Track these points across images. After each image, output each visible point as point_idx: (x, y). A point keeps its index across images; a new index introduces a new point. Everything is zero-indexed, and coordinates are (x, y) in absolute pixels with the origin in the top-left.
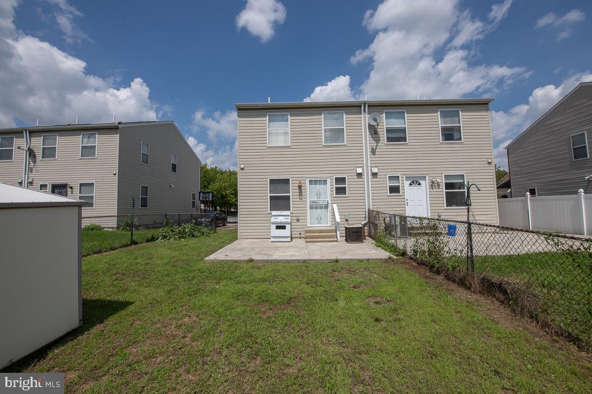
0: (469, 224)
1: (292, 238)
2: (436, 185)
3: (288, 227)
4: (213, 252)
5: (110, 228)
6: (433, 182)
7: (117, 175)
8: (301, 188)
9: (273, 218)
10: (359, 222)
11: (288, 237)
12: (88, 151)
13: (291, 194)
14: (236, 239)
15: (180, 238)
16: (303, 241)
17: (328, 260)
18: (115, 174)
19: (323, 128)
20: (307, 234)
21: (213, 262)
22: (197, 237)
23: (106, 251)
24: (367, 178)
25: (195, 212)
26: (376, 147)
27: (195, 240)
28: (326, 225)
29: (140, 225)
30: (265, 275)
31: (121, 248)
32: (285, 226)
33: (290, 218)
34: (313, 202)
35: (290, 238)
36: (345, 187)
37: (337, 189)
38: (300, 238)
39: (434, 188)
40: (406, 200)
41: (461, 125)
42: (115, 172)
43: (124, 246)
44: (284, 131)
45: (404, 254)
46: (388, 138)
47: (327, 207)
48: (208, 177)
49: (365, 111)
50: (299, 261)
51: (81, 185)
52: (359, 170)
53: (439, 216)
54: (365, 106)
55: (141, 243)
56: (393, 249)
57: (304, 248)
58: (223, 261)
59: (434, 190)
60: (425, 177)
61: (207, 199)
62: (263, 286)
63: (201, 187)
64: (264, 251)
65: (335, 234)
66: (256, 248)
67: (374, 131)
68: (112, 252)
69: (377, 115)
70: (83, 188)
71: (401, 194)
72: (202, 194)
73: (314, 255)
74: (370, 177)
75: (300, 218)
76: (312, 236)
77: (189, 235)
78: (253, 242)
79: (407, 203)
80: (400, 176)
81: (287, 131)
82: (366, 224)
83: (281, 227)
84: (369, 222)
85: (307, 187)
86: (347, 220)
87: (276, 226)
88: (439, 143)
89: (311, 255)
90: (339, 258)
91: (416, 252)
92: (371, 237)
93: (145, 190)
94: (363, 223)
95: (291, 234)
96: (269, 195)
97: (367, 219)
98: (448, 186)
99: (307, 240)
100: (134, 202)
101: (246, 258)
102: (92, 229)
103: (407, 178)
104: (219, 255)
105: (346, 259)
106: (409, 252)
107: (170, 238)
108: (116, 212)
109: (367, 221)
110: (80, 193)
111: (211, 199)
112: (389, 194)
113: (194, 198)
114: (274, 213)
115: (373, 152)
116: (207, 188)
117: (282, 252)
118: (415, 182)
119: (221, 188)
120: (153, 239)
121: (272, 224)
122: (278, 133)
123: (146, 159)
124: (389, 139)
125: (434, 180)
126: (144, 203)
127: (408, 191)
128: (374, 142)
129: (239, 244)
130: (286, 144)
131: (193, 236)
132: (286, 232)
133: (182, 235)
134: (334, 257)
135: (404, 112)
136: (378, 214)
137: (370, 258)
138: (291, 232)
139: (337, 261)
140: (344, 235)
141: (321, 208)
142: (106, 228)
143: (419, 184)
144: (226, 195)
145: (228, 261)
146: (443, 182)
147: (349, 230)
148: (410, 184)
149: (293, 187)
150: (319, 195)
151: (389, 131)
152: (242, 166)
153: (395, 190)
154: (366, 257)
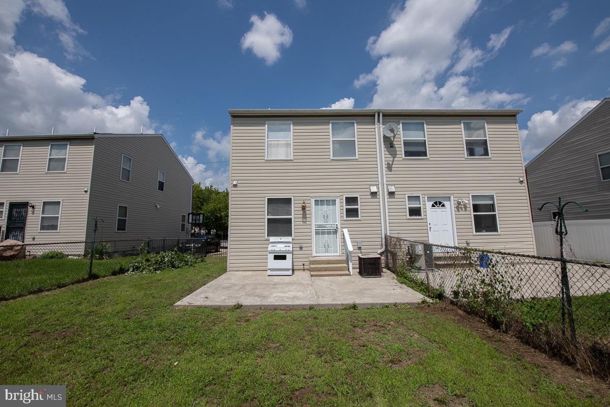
0: (564, 262)
1: (293, 270)
2: (463, 206)
3: (289, 256)
4: (191, 291)
5: (75, 255)
6: (459, 203)
7: (88, 193)
8: (305, 209)
9: (270, 245)
10: (374, 252)
11: (288, 270)
12: (56, 164)
13: (292, 217)
14: (224, 270)
15: (156, 270)
16: (306, 274)
17: (342, 305)
18: (86, 191)
19: (331, 139)
20: (312, 266)
21: (184, 309)
22: (178, 267)
23: (49, 290)
24: (383, 197)
25: (184, 237)
26: (393, 163)
27: (175, 271)
28: (335, 254)
29: (115, 252)
30: (255, 335)
31: (73, 284)
32: (286, 256)
33: (291, 245)
34: (320, 226)
35: (291, 271)
36: (358, 209)
37: (348, 210)
38: (304, 270)
39: (460, 210)
40: (428, 224)
41: (487, 138)
42: (86, 189)
43: (79, 282)
44: (285, 142)
45: (440, 296)
46: (406, 152)
47: (335, 232)
48: (202, 197)
49: (379, 121)
50: (303, 307)
51: (45, 203)
52: (374, 189)
53: (468, 244)
54: (379, 115)
55: (104, 277)
56: (423, 287)
57: (309, 284)
58: (199, 307)
59: (461, 213)
60: (449, 197)
61: (197, 222)
62: (249, 362)
63: (192, 208)
64: (257, 291)
65: (345, 265)
66: (248, 284)
67: (389, 143)
68: (58, 291)
69: (393, 125)
70: (47, 207)
71: (423, 217)
72: (191, 216)
73: (323, 297)
74: (386, 196)
75: (304, 245)
76: (318, 269)
77: (168, 266)
78: (245, 276)
79: (430, 228)
80: (421, 196)
81: (289, 142)
82: (383, 252)
83: (280, 257)
84: (386, 251)
85: (313, 208)
86: (360, 248)
87: (275, 256)
88: (463, 159)
89: (318, 297)
90: (358, 301)
91: (456, 294)
92: (389, 269)
93: (124, 210)
94: (380, 251)
95: (293, 266)
96: (267, 217)
97: (384, 247)
98: (476, 208)
99: (312, 273)
100: (96, 224)
101: (232, 303)
102: (52, 257)
103: (429, 199)
104: (196, 299)
105: (367, 304)
106: (448, 293)
107: (143, 269)
108: (84, 236)
109: (383, 249)
110: (43, 212)
111: (201, 222)
112: (408, 217)
113: (183, 220)
114: (272, 239)
115: (389, 167)
116: (201, 209)
117: (280, 292)
118: (438, 204)
119: (216, 210)
120: (122, 271)
121: (270, 253)
122: (278, 144)
123: (127, 174)
124: (407, 154)
125: (460, 201)
126: (122, 226)
127: (431, 214)
128: (390, 156)
129: (228, 279)
130: (287, 157)
131: (174, 266)
132: (287, 264)
133: (159, 266)
134: (350, 300)
135: (423, 124)
136: (399, 242)
137: (398, 301)
138: (293, 262)
139: (354, 307)
140: (358, 266)
141: (329, 233)
142: (71, 255)
143: (443, 206)
144: (221, 217)
145: (206, 307)
146: (470, 203)
147: (364, 261)
148: (433, 206)
149: (295, 208)
150: (326, 217)
151: (406, 144)
152: (235, 183)
153: (415, 212)
154: (391, 300)
